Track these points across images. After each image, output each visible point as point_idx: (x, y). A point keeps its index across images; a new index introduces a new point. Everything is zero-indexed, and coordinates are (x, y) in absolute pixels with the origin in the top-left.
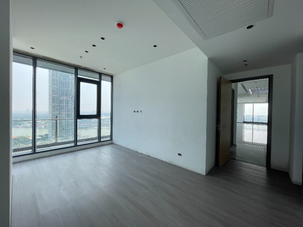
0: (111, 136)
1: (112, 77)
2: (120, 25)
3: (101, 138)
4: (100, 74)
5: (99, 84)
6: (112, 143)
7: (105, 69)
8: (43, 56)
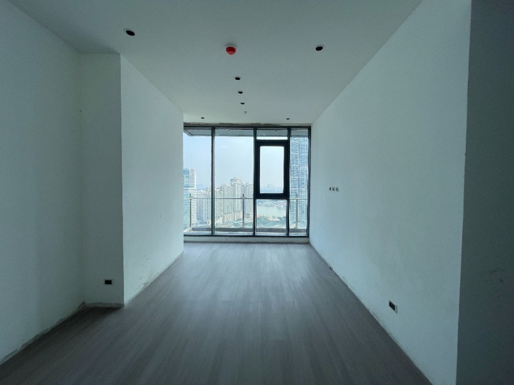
0: (308, 230)
1: (309, 128)
2: (231, 50)
3: (290, 231)
4: (289, 129)
5: (286, 144)
6: (308, 243)
7: (288, 119)
8: (220, 123)
